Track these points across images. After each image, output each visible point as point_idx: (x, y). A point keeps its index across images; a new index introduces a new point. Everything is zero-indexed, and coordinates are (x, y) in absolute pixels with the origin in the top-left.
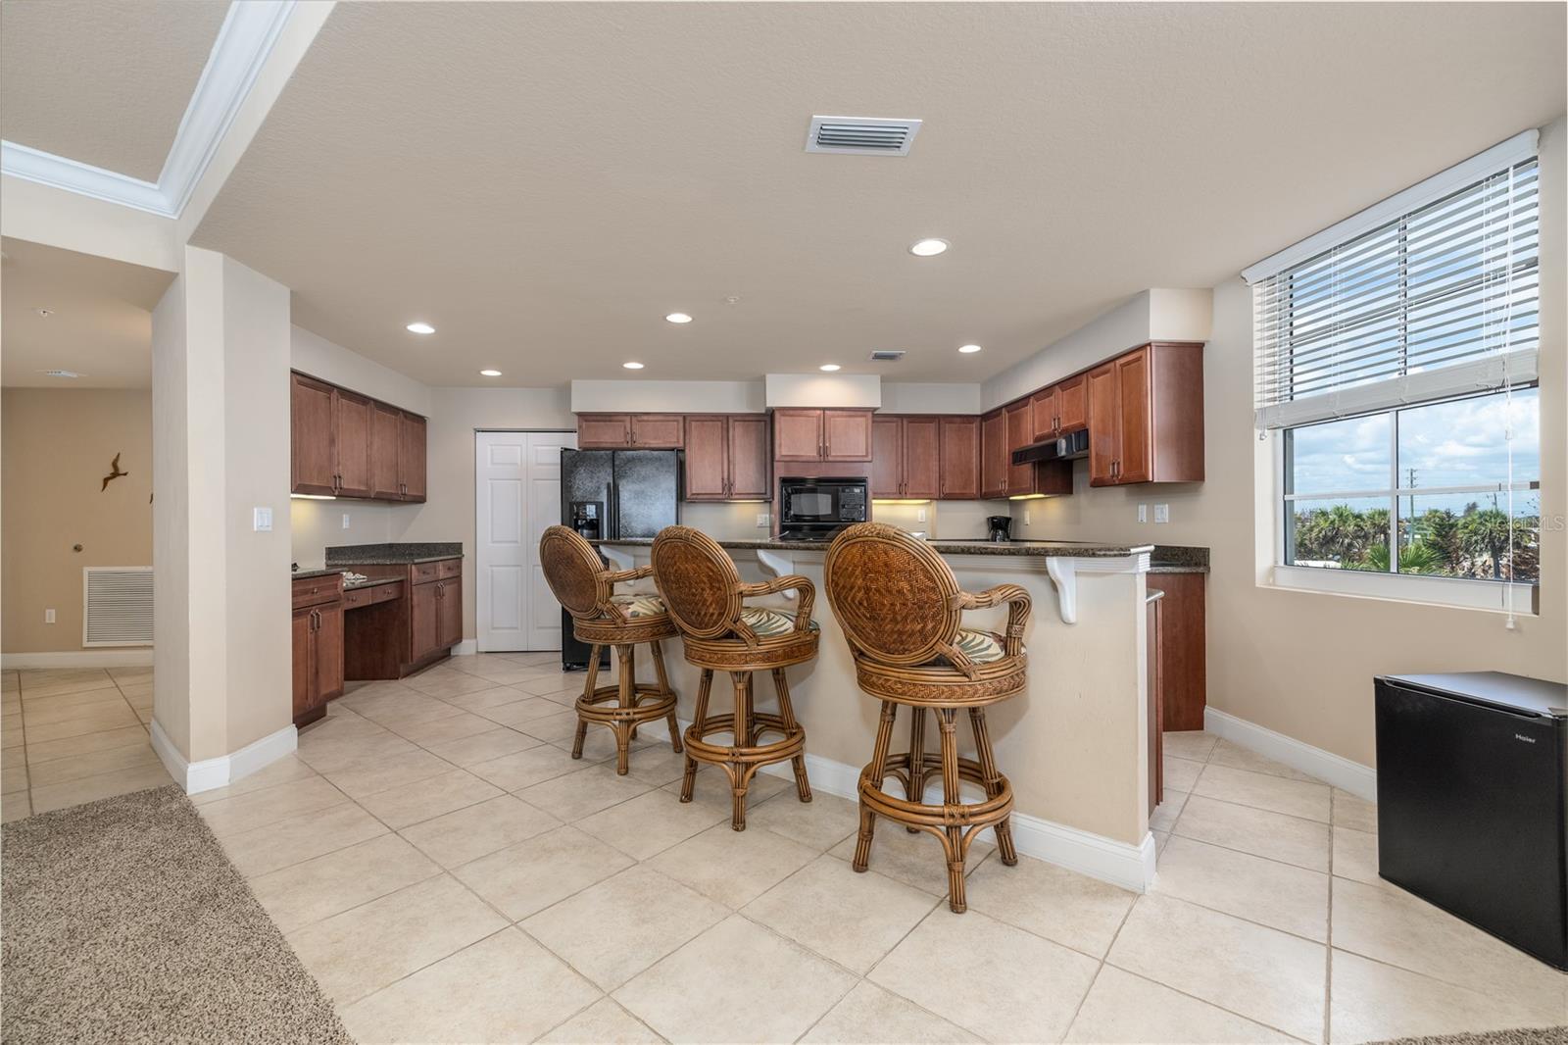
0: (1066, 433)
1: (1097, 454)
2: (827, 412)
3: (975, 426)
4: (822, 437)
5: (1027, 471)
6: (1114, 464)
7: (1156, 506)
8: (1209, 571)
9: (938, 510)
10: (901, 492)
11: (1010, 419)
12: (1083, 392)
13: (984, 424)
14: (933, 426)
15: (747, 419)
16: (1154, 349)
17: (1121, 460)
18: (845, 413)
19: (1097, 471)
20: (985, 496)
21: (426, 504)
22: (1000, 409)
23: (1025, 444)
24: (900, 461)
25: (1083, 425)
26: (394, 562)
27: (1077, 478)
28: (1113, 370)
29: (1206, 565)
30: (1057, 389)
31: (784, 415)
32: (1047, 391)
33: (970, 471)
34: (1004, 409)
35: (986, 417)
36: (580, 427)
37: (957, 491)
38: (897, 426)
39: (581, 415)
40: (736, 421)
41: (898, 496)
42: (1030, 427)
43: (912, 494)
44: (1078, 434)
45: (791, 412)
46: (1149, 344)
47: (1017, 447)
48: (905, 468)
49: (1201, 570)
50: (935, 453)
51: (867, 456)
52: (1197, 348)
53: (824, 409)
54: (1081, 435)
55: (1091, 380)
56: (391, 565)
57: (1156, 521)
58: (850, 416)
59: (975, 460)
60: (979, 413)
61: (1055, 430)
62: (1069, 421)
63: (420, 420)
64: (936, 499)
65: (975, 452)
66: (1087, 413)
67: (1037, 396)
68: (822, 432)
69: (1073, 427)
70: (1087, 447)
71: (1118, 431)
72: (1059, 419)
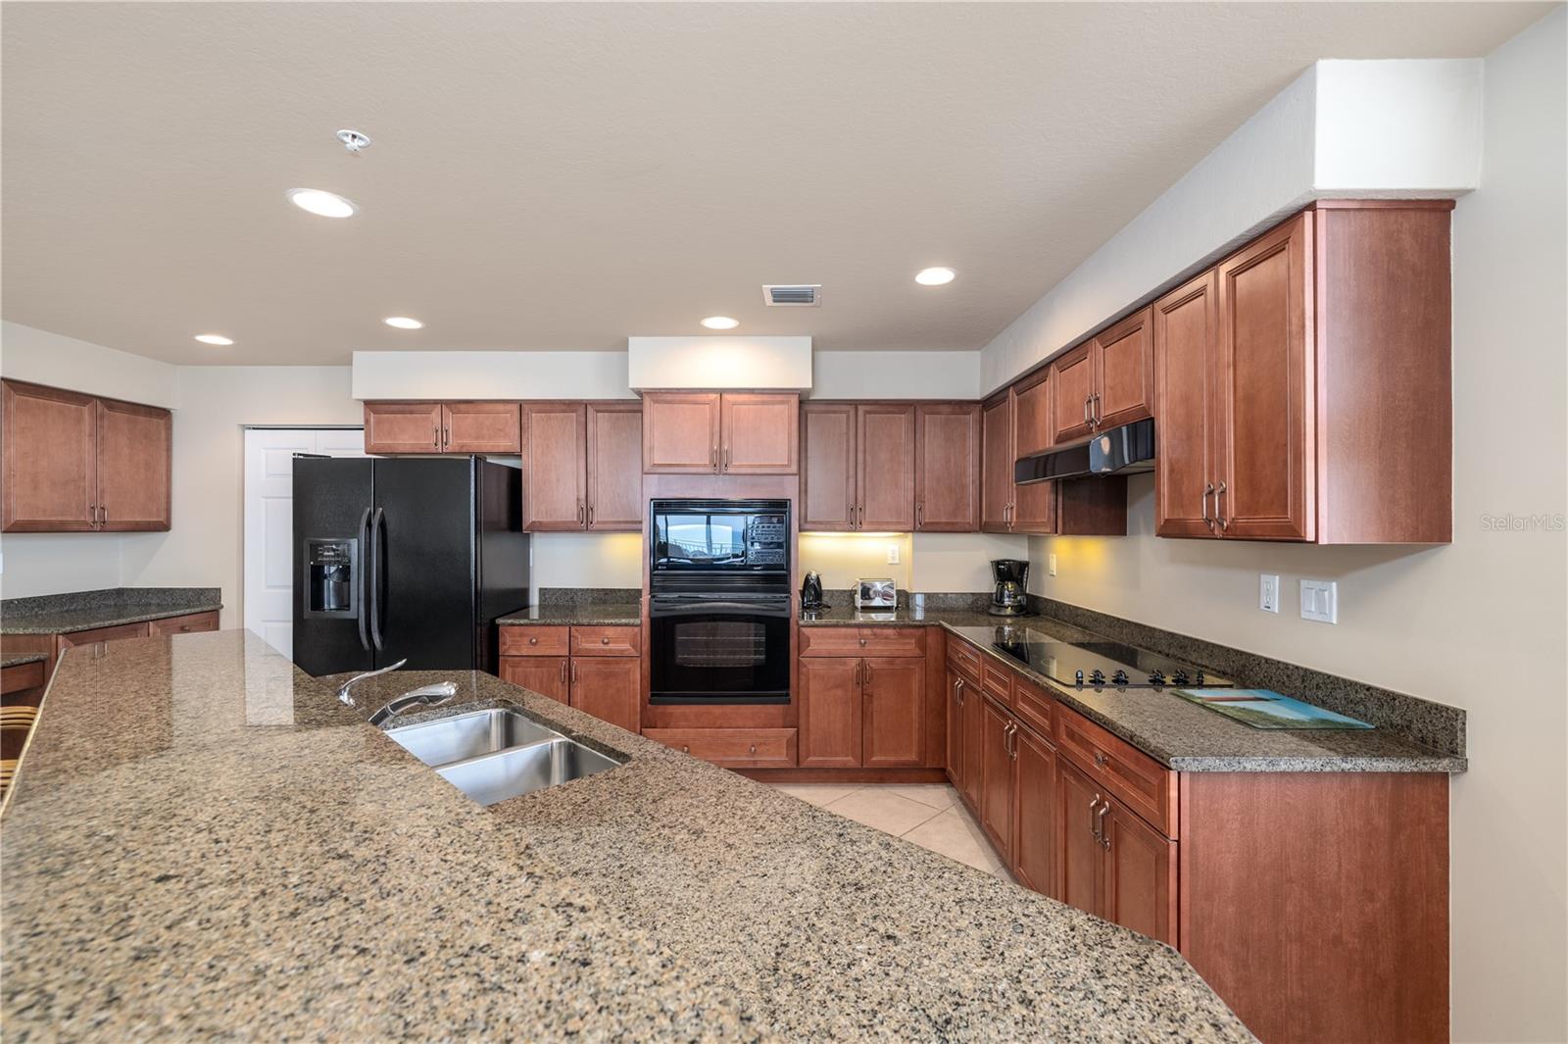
0: (1111, 428)
1: (1172, 471)
2: (726, 397)
3: (971, 419)
4: (717, 437)
5: (1043, 493)
6: (1211, 493)
7: (1304, 583)
8: (1465, 769)
9: (915, 548)
10: (854, 520)
11: (1020, 404)
12: (1144, 347)
13: (985, 414)
14: (903, 420)
15: (618, 408)
16: (1322, 216)
17: (1230, 483)
18: (753, 398)
19: (1172, 505)
20: (987, 527)
21: (170, 532)
22: (1005, 389)
23: (1041, 448)
24: (852, 472)
25: (1145, 410)
26: (30, 631)
27: (1132, 513)
28: (1210, 289)
29: (1455, 751)
30: (1097, 346)
31: (656, 402)
32: (1077, 351)
33: (964, 487)
34: (1011, 389)
35: (990, 403)
36: (367, 421)
37: (943, 520)
38: (848, 418)
39: (370, 404)
40: (598, 411)
41: (847, 527)
42: (1049, 417)
43: (872, 523)
44: (1134, 429)
45: (669, 397)
46: (1312, 207)
47: (1029, 451)
48: (860, 483)
49: (1443, 765)
50: (908, 460)
51: (789, 466)
52: (1438, 209)
53: (721, 392)
54: (1141, 430)
55: (1160, 315)
56: (25, 635)
57: (1304, 615)
58: (764, 403)
59: (971, 471)
60: (978, 396)
61: (1092, 421)
62: (1116, 403)
63: (164, 414)
64: (912, 532)
65: (971, 459)
66: (1152, 387)
67: (1062, 361)
68: (717, 428)
69: (1125, 414)
70: (1152, 454)
71: (1223, 423)
72: (1097, 399)
